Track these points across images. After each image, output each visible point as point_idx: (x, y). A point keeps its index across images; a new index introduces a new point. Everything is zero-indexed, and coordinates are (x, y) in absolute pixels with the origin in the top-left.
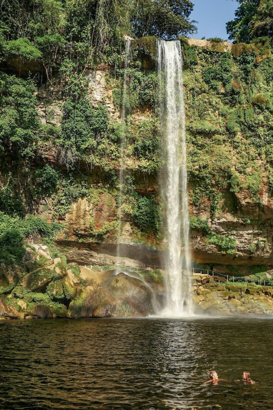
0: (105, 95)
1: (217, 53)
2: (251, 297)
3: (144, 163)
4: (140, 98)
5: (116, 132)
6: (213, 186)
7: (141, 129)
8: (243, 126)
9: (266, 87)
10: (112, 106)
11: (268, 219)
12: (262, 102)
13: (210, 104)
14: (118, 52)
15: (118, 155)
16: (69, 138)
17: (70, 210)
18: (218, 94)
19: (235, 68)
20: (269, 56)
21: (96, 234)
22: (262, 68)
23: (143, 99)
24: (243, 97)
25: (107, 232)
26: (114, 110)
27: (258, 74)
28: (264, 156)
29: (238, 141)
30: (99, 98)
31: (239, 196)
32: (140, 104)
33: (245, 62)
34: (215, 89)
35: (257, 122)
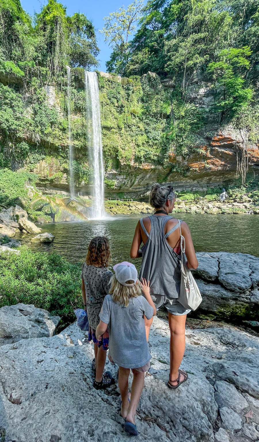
0: (56, 102)
1: (115, 82)
2: (119, 207)
3: (76, 142)
4: (75, 105)
5: (62, 124)
6: (109, 155)
7: (75, 123)
8: (125, 125)
9: (137, 104)
10: (60, 109)
11: (132, 172)
12: (136, 113)
13: (110, 112)
14: (63, 76)
15: (63, 137)
16: (37, 126)
17: (36, 167)
18: (114, 106)
19: (123, 92)
20: (140, 87)
21: (50, 179)
22: (136, 94)
23: (77, 106)
24: (126, 109)
25: (56, 178)
26: (60, 111)
27: (134, 97)
28: (134, 141)
29: (122, 133)
30: (52, 104)
31: (121, 161)
32: (75, 109)
33: (128, 89)
34: (113, 103)
35: (132, 123)
